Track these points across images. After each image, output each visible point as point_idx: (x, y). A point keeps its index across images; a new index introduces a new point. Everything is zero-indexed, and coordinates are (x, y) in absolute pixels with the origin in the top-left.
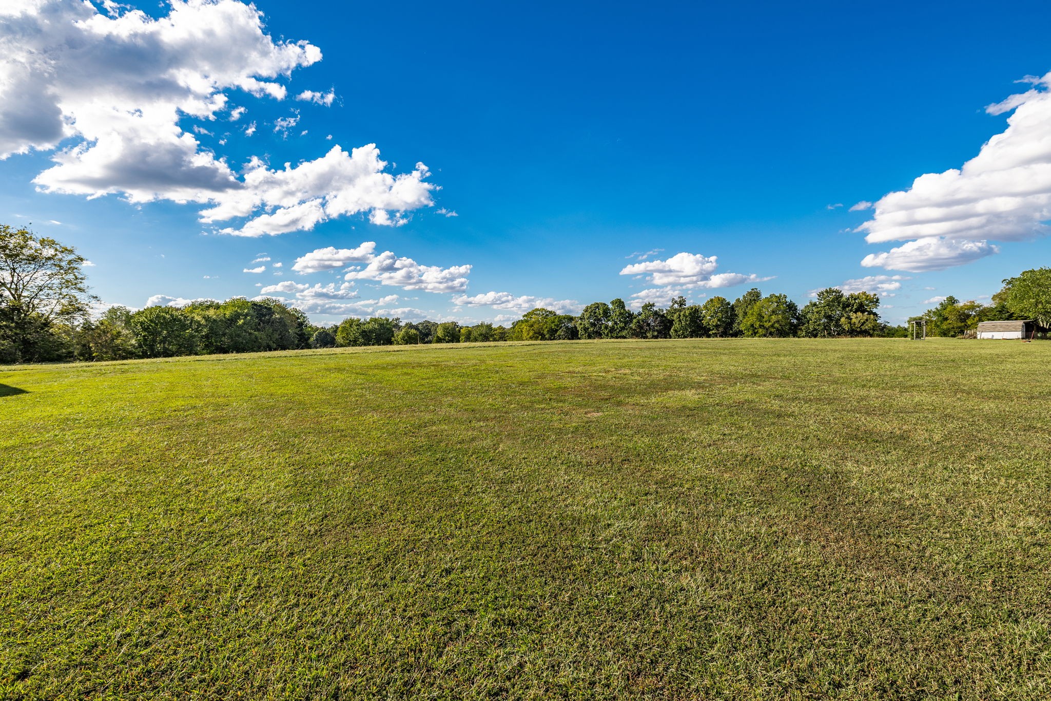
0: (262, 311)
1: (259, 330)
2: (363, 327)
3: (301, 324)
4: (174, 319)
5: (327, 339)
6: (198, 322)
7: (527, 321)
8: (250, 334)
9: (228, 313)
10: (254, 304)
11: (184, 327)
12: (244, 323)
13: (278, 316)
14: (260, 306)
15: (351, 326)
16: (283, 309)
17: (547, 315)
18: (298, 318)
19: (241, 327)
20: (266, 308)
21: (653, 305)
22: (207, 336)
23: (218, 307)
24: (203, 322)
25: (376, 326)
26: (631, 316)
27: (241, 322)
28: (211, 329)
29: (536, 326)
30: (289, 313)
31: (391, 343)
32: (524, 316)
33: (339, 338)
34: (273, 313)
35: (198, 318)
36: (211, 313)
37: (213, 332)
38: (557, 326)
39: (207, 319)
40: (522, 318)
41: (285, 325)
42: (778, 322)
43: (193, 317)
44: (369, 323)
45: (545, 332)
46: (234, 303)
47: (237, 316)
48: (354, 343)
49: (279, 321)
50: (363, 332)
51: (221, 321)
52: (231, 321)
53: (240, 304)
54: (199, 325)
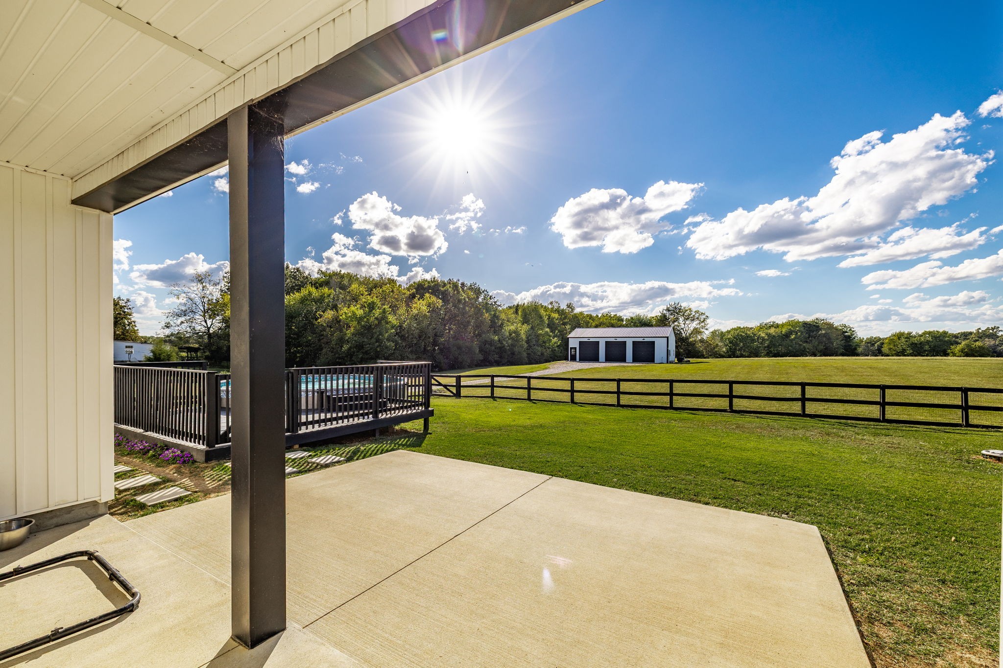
0: (811, 329)
1: (806, 342)
2: (915, 340)
4: (748, 336)
5: (875, 348)
6: (763, 337)
8: (800, 345)
9: (784, 330)
10: (805, 323)
11: (753, 341)
12: (795, 338)
13: (823, 332)
14: (810, 324)
15: (899, 338)
16: (830, 326)
18: (846, 332)
19: (793, 340)
20: (814, 325)
22: (768, 346)
23: (777, 326)
24: (766, 337)
25: (930, 339)
27: (793, 337)
28: (771, 341)
30: (836, 329)
31: (946, 354)
33: (885, 349)
34: (820, 329)
35: (763, 335)
36: (772, 331)
37: (772, 344)
39: (769, 335)
41: (829, 339)
43: (760, 334)
44: (921, 336)
46: (789, 323)
47: (791, 332)
48: (902, 353)
49: (824, 335)
50: (912, 344)
51: (778, 336)
52: (787, 335)
53: (793, 324)
54: (763, 339)
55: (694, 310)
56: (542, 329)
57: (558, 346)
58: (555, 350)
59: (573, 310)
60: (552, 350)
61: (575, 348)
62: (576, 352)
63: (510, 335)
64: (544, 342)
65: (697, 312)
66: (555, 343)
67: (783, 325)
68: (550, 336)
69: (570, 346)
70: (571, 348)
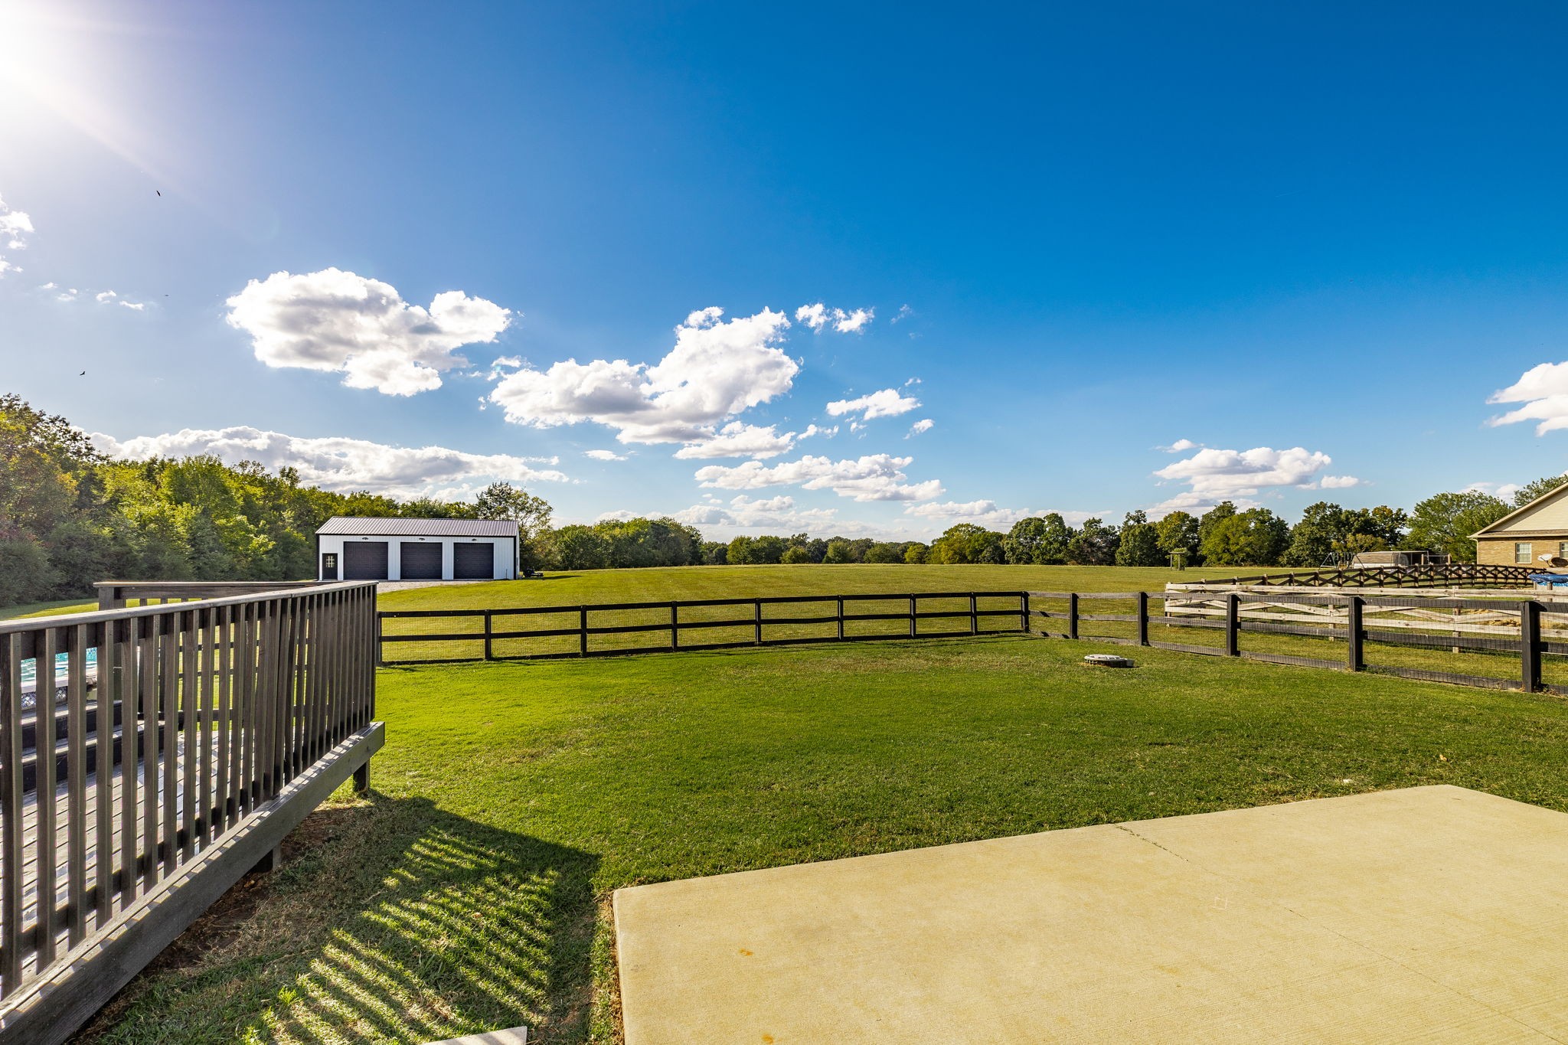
0: (661, 531)
1: (656, 548)
2: (754, 546)
3: (695, 542)
4: (590, 539)
5: (721, 555)
6: (607, 541)
7: (947, 539)
8: (649, 551)
9: (631, 532)
10: (653, 523)
11: (596, 545)
12: (644, 542)
13: (673, 535)
14: (658, 525)
15: (741, 544)
16: (678, 527)
17: (974, 532)
18: (693, 536)
19: (641, 545)
20: (663, 526)
21: (1099, 521)
22: (613, 553)
23: (622, 526)
24: (610, 540)
25: (766, 545)
26: (1070, 533)
27: (641, 540)
28: (617, 547)
30: (684, 532)
31: (779, 562)
33: (729, 557)
34: (669, 532)
35: (607, 537)
36: (617, 531)
37: (618, 550)
38: (982, 545)
39: (613, 537)
40: (942, 536)
41: (679, 544)
42: (1249, 544)
43: (603, 536)
44: (758, 541)
46: (636, 523)
47: (638, 535)
48: (744, 561)
49: (674, 539)
50: (753, 550)
51: (625, 539)
52: (633, 539)
53: (641, 524)
54: (608, 544)
55: (534, 497)
56: (227, 517)
57: (266, 552)
58: (262, 560)
59: (295, 480)
60: (253, 560)
61: (335, 556)
62: (336, 562)
63: (143, 526)
64: (236, 544)
65: (535, 499)
66: (262, 545)
67: (629, 525)
68: (249, 531)
69: (323, 550)
70: (325, 556)
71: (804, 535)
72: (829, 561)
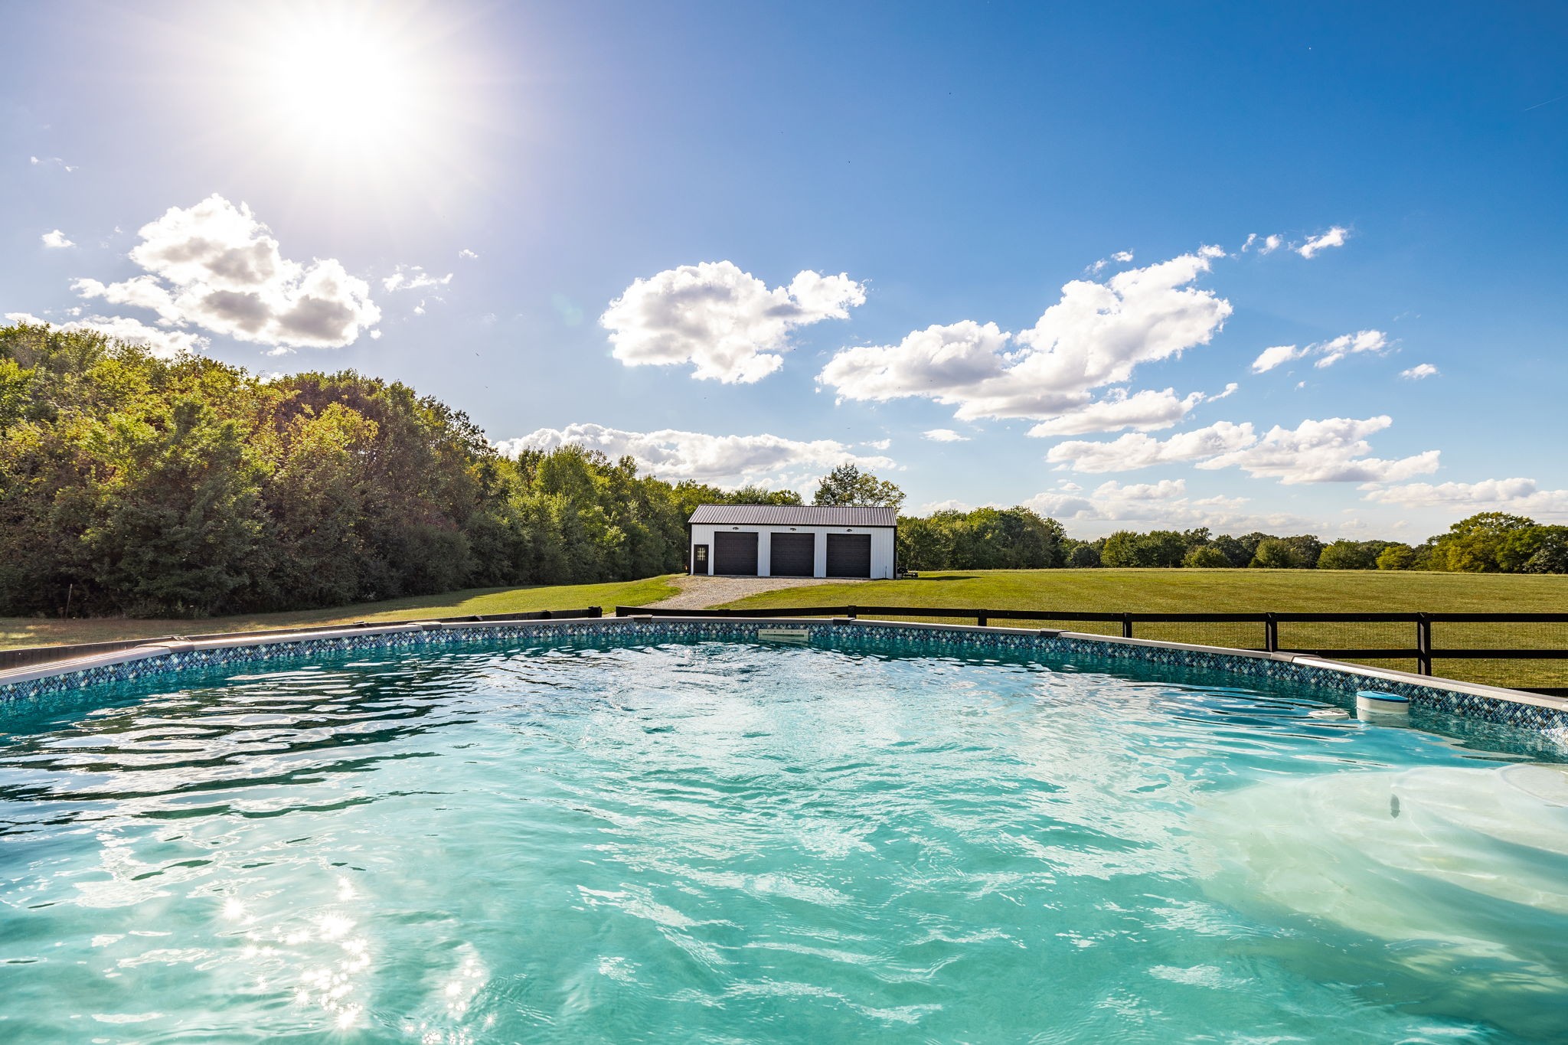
0: (1013, 523)
1: (1007, 545)
2: (1142, 545)
3: (1055, 539)
4: (924, 533)
5: (1089, 557)
6: (946, 536)
7: (1458, 537)
8: (998, 550)
9: (976, 525)
10: (1003, 514)
11: (934, 541)
12: (992, 538)
13: (1029, 529)
14: (1009, 516)
15: (1122, 541)
16: (1034, 520)
18: (1053, 531)
19: (988, 542)
20: (1015, 518)
22: (954, 552)
23: (963, 518)
24: (951, 536)
25: (1159, 543)
27: (989, 536)
28: (958, 543)
29: (1478, 546)
30: (1042, 525)
31: (1178, 565)
32: (1452, 528)
33: (1105, 557)
34: (1024, 525)
35: (946, 532)
36: (958, 525)
37: (959, 548)
38: (1529, 545)
39: (954, 532)
40: (1450, 531)
41: (1038, 540)
43: (941, 531)
44: (1149, 538)
45: (1499, 558)
46: (980, 514)
47: (984, 529)
48: (1127, 563)
49: (1031, 534)
50: (1140, 550)
51: (968, 534)
52: (977, 536)
53: (988, 514)
54: (948, 539)
55: (881, 481)
59: (633, 471)
67: (972, 516)
69: (695, 541)
71: (1205, 530)
72: (1259, 565)
